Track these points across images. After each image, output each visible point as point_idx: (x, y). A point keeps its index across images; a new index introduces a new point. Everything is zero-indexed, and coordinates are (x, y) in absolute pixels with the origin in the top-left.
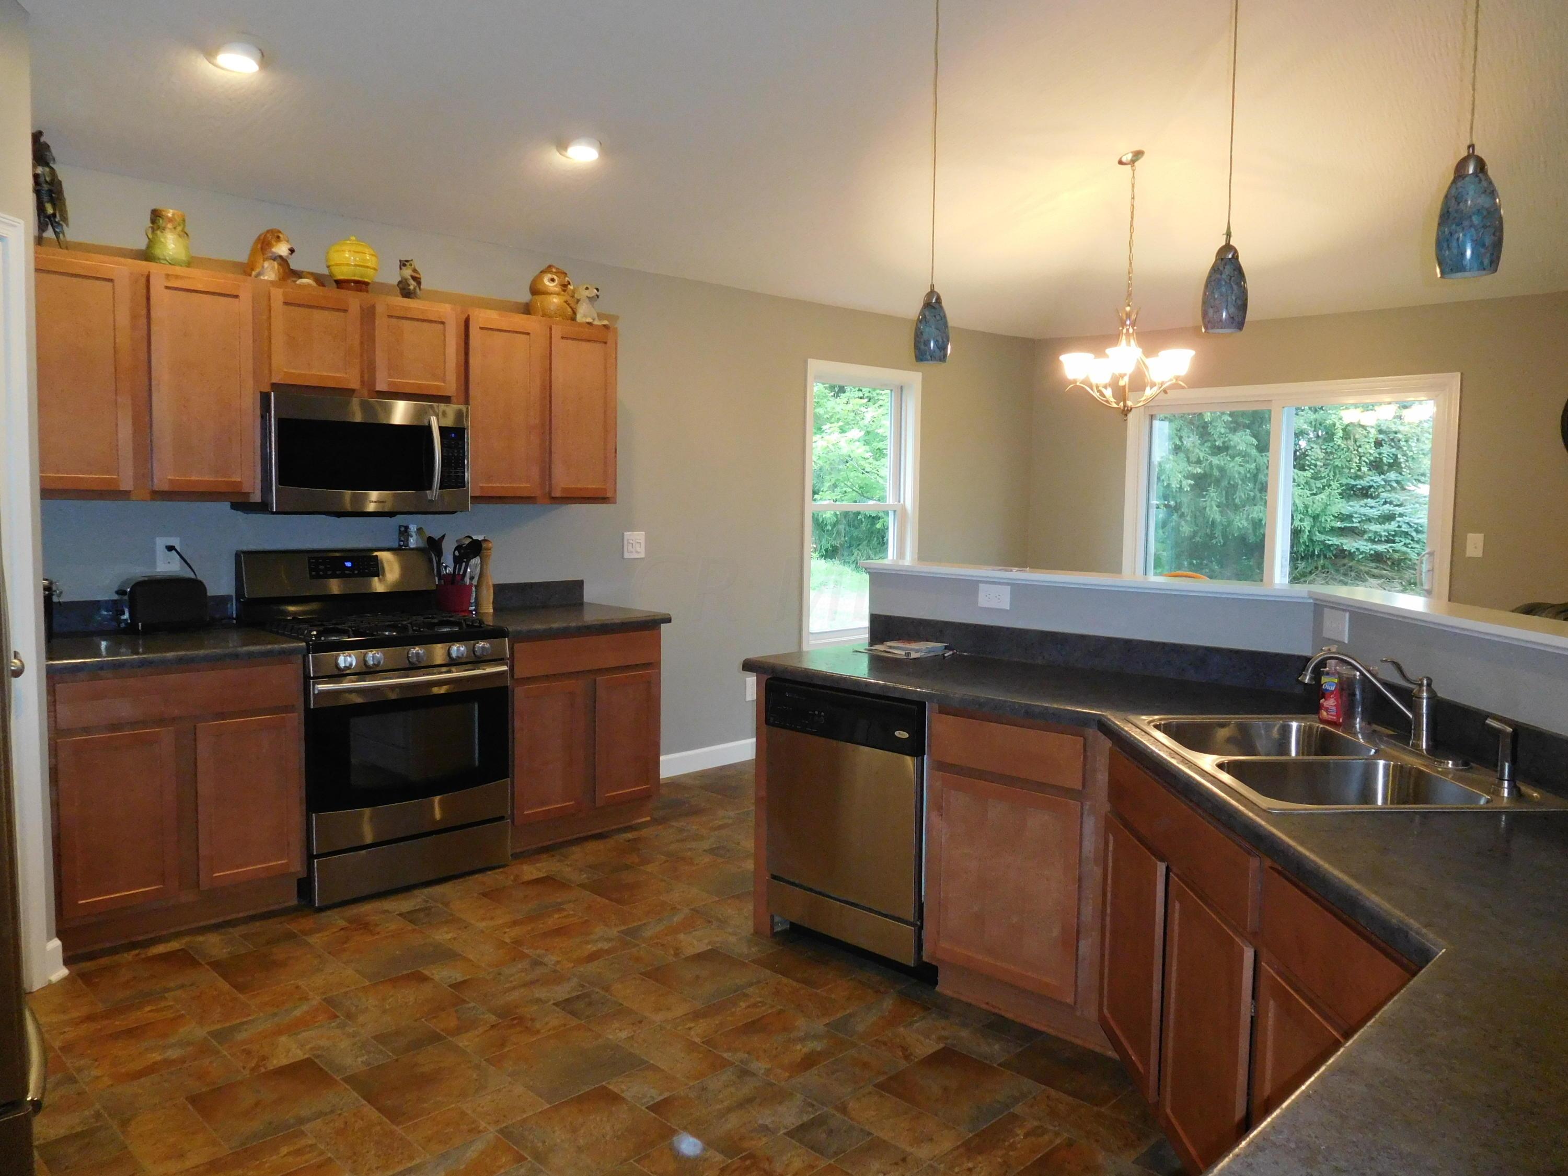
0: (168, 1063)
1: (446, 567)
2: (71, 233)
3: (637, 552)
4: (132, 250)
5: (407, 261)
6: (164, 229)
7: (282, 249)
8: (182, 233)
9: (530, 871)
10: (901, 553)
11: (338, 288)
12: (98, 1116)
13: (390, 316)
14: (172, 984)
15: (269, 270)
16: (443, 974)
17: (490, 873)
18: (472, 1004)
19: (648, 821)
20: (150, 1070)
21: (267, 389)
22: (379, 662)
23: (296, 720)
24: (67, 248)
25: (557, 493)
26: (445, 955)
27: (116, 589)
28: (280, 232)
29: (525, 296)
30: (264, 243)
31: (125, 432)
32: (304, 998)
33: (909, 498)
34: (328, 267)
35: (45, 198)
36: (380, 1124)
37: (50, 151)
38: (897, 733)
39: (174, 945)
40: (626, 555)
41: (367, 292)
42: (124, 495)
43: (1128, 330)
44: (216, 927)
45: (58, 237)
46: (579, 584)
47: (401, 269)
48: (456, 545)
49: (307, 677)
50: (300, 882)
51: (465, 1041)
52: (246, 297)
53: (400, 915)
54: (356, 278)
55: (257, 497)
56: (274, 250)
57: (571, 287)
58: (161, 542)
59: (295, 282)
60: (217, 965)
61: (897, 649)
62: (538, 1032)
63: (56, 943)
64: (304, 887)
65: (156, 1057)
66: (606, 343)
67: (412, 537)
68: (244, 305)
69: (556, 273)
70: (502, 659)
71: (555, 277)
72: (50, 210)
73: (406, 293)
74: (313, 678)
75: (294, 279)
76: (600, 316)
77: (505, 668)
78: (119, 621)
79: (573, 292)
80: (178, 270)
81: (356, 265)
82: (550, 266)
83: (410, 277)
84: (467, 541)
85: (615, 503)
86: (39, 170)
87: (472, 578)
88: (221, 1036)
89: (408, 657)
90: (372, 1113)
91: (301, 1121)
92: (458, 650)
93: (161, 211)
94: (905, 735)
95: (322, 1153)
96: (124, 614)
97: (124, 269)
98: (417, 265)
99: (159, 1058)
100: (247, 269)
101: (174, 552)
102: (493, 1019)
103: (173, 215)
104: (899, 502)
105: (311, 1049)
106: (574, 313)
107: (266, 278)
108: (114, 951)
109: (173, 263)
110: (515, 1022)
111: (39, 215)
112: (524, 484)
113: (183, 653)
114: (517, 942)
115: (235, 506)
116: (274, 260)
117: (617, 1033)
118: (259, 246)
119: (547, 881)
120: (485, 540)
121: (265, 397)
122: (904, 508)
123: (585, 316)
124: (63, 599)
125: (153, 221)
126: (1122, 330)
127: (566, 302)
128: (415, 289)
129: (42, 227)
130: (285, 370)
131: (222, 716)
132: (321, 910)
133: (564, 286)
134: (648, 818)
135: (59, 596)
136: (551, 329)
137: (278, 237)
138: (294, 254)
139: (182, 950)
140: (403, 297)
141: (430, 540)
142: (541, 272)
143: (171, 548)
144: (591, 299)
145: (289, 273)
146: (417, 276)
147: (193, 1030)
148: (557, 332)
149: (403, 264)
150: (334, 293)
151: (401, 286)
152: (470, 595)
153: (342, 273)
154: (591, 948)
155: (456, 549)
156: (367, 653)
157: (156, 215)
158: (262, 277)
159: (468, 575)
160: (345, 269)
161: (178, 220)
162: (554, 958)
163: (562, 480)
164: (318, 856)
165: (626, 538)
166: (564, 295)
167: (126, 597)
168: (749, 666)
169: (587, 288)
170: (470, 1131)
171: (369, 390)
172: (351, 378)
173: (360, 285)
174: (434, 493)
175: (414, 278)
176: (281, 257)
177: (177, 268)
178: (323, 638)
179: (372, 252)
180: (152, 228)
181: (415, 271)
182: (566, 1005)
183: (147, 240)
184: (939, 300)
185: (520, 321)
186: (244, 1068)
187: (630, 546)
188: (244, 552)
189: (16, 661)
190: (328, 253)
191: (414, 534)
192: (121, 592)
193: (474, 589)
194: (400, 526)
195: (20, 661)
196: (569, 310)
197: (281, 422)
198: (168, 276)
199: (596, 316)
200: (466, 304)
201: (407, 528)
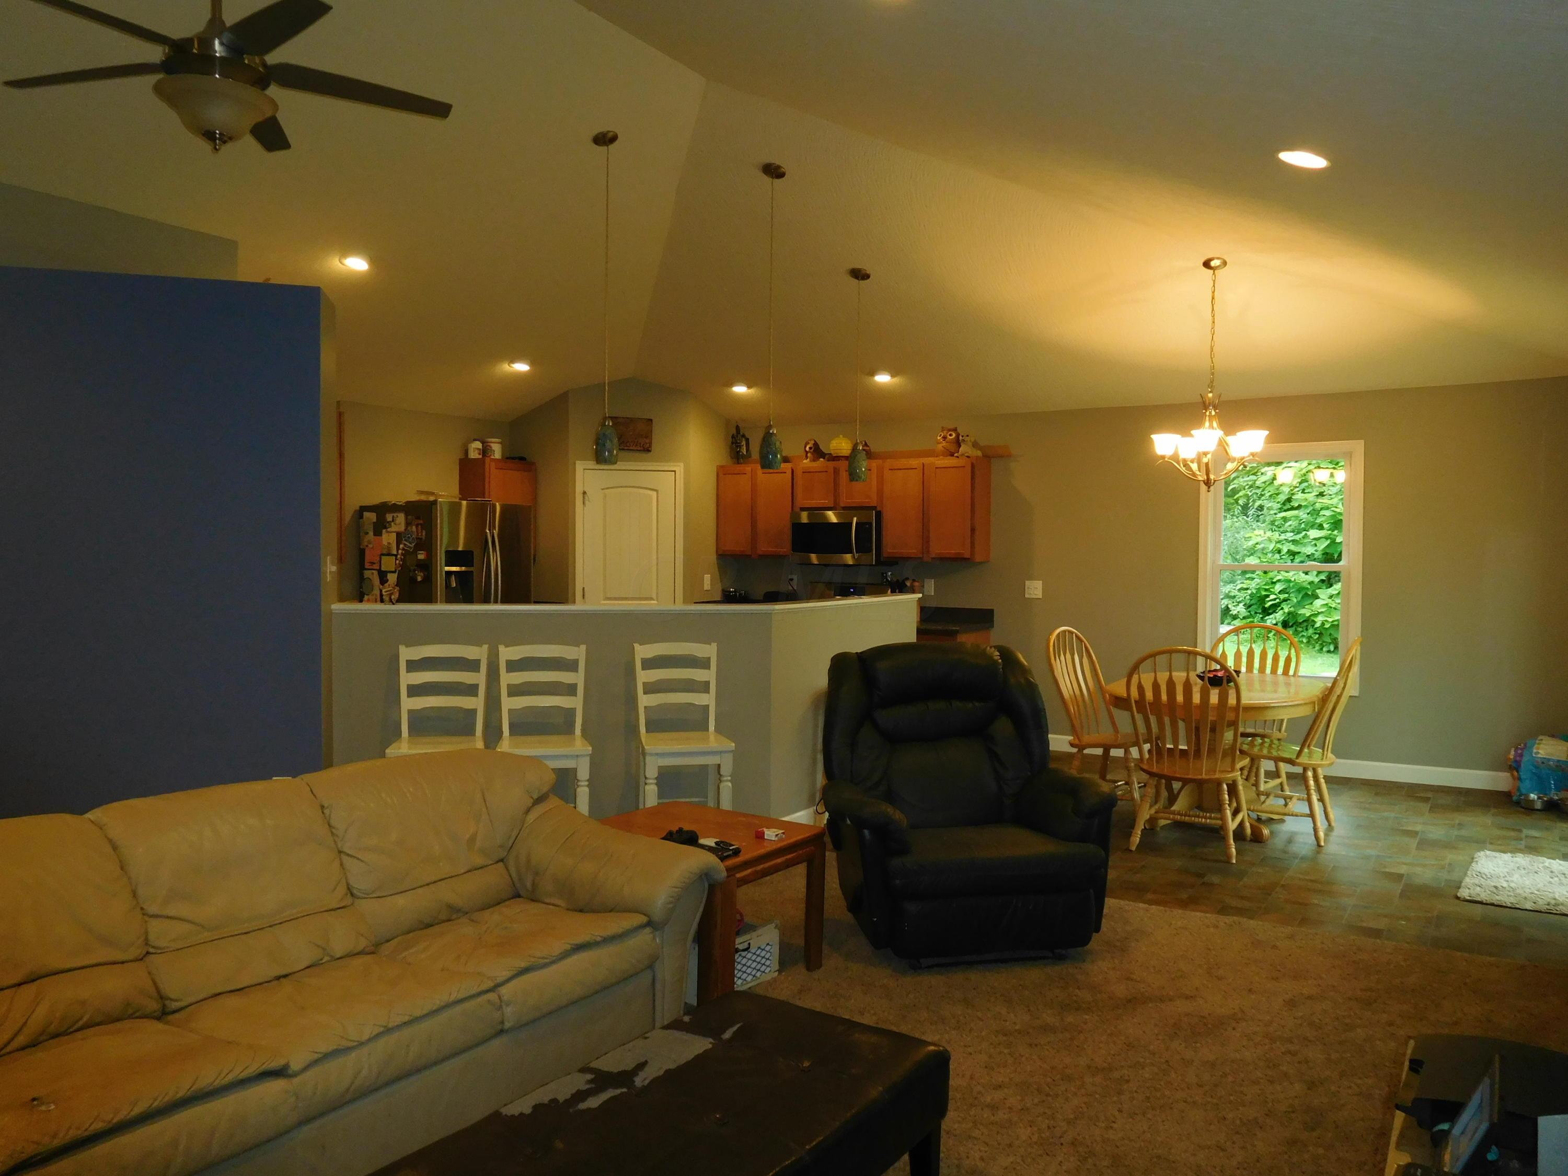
3: (1035, 594)
15: (809, 457)
21: (797, 510)
25: (933, 555)
28: (812, 440)
31: (749, 531)
40: (1027, 596)
42: (749, 556)
43: (1210, 413)
52: (789, 471)
66: (965, 467)
68: (789, 475)
75: (820, 459)
97: (750, 468)
107: (806, 461)
112: (913, 552)
116: (808, 452)
122: (1348, 568)
126: (1205, 413)
130: (803, 502)
137: (809, 443)
145: (820, 456)
146: (866, 448)
150: (826, 463)
153: (833, 454)
163: (936, 548)
165: (1026, 584)
171: (839, 507)
172: (829, 502)
173: (841, 458)
174: (855, 555)
175: (864, 450)
179: (847, 441)
181: (865, 446)
185: (913, 462)
187: (1030, 590)
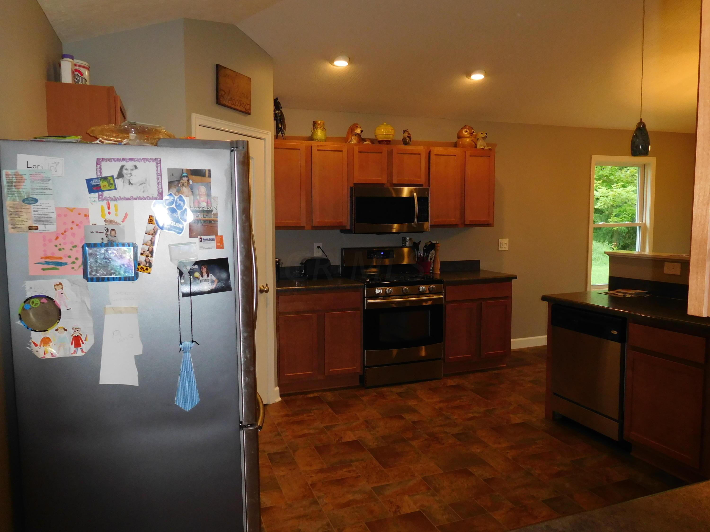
0: (309, 434)
1: (420, 254)
2: (287, 133)
3: (505, 248)
4: (307, 137)
5: (406, 130)
6: (317, 128)
7: (358, 131)
8: (323, 129)
9: (451, 382)
10: (643, 248)
11: (379, 144)
12: (287, 448)
13: (398, 153)
14: (313, 408)
15: (354, 139)
16: (410, 417)
17: (434, 381)
18: (419, 430)
19: (505, 366)
20: (304, 435)
21: (352, 185)
22: (391, 292)
23: (360, 313)
24: (285, 139)
25: (467, 223)
26: (412, 410)
27: (300, 262)
28: (357, 124)
29: (455, 139)
30: (352, 130)
31: (303, 204)
32: (358, 419)
33: (648, 220)
34: (375, 136)
35: (279, 122)
36: (379, 467)
37: (280, 105)
38: (612, 332)
39: (315, 395)
40: (500, 249)
41: (390, 144)
42: (302, 228)
44: (330, 390)
45: (283, 136)
46: (478, 262)
47: (403, 133)
48: (425, 245)
49: (364, 297)
50: (360, 376)
51: (415, 443)
52: (345, 150)
53: (397, 393)
54: (386, 139)
55: (348, 228)
56: (355, 132)
57: (475, 134)
58: (316, 245)
59: (363, 143)
60: (330, 404)
61: (620, 293)
62: (444, 444)
63: (278, 388)
64: (362, 379)
65: (306, 431)
66: (489, 157)
67: (407, 242)
68: (344, 154)
69: (468, 128)
70: (441, 293)
71: (468, 130)
72: (280, 126)
73: (405, 143)
74: (366, 297)
75: (363, 142)
76: (488, 145)
77: (442, 296)
78: (301, 274)
79: (476, 135)
80: (321, 143)
81: (386, 134)
82: (465, 126)
83: (407, 137)
84: (429, 243)
85: (493, 226)
86: (277, 112)
87: (431, 259)
88: (328, 428)
89: (402, 291)
90: (375, 462)
91: (352, 461)
92: (422, 288)
93: (316, 122)
94: (616, 333)
95: (357, 473)
96: (303, 272)
97: (304, 144)
98: (409, 131)
99: (307, 432)
100: (346, 140)
101: (320, 249)
102: (427, 437)
103: (320, 122)
104: (643, 222)
105: (358, 437)
106: (476, 145)
107: (352, 143)
108: (296, 394)
109: (320, 140)
110: (435, 439)
111: (277, 128)
112: (453, 220)
113: (321, 286)
114: (441, 409)
115: (342, 231)
116: (356, 135)
117: (476, 449)
118: (350, 131)
119: (457, 387)
120: (436, 243)
121: (351, 188)
122: (645, 225)
123: (481, 146)
124: (283, 266)
125: (314, 126)
127: (472, 140)
128: (409, 141)
129: (278, 133)
130: (359, 178)
131: (333, 310)
132: (368, 388)
133: (472, 134)
134: (505, 365)
135: (282, 265)
136: (465, 153)
137: (357, 126)
138: (362, 132)
139: (318, 396)
140: (404, 145)
141: (414, 243)
142: (462, 129)
143: (319, 247)
144: (484, 138)
145: (361, 140)
146: (410, 136)
147: (319, 424)
148: (468, 153)
149: (404, 132)
150: (377, 146)
151: (403, 140)
152: (430, 266)
153: (380, 138)
154: (471, 415)
155: (424, 247)
156: (387, 288)
157: (314, 123)
158: (351, 143)
159: (430, 258)
160: (381, 136)
161: (322, 124)
162: (455, 417)
163: (469, 217)
164: (367, 367)
165: (499, 241)
166: (471, 138)
167: (303, 266)
168: (544, 298)
169: (482, 134)
170: (411, 476)
171: (390, 184)
172: (383, 179)
173: (387, 142)
174: (415, 224)
175: (408, 137)
176: (358, 134)
177: (321, 142)
178: (371, 282)
179: (392, 128)
180: (313, 128)
181: (409, 134)
182: (456, 436)
183: (312, 133)
184: (644, 125)
185: (452, 150)
186: (334, 440)
187: (502, 245)
188: (344, 249)
189: (266, 287)
190: (375, 130)
191: (408, 241)
192: (302, 263)
193: (432, 263)
194: (403, 238)
195: (268, 287)
196: (473, 143)
197: (357, 198)
198: (318, 146)
199: (486, 145)
200: (429, 145)
201: (405, 238)
